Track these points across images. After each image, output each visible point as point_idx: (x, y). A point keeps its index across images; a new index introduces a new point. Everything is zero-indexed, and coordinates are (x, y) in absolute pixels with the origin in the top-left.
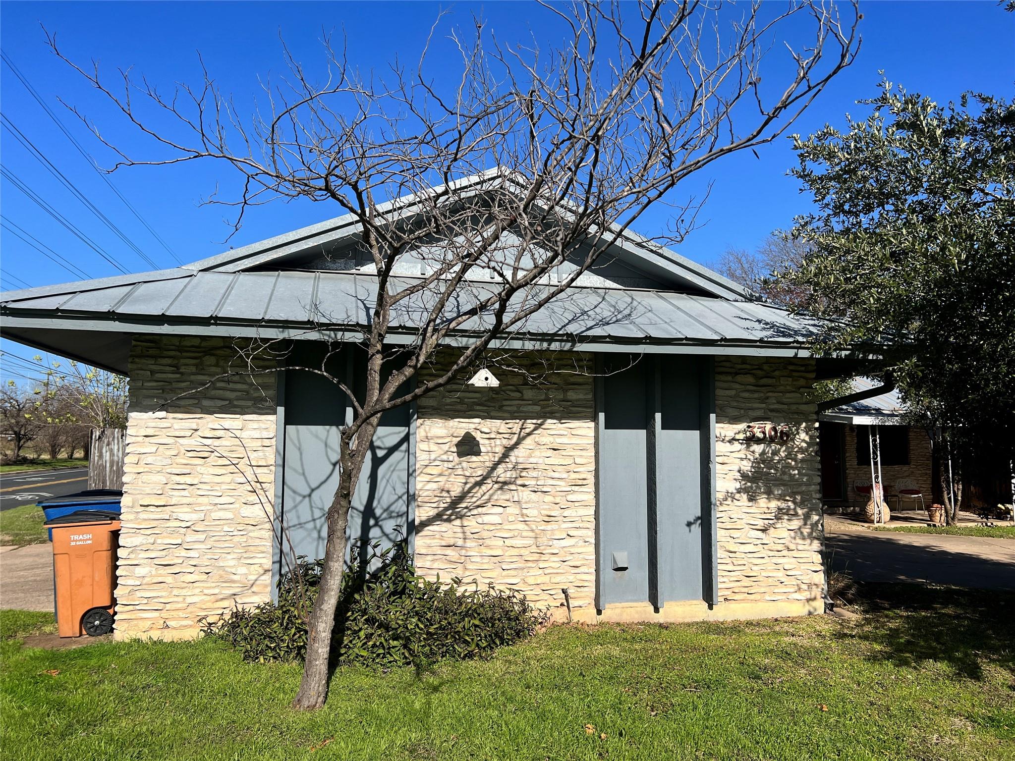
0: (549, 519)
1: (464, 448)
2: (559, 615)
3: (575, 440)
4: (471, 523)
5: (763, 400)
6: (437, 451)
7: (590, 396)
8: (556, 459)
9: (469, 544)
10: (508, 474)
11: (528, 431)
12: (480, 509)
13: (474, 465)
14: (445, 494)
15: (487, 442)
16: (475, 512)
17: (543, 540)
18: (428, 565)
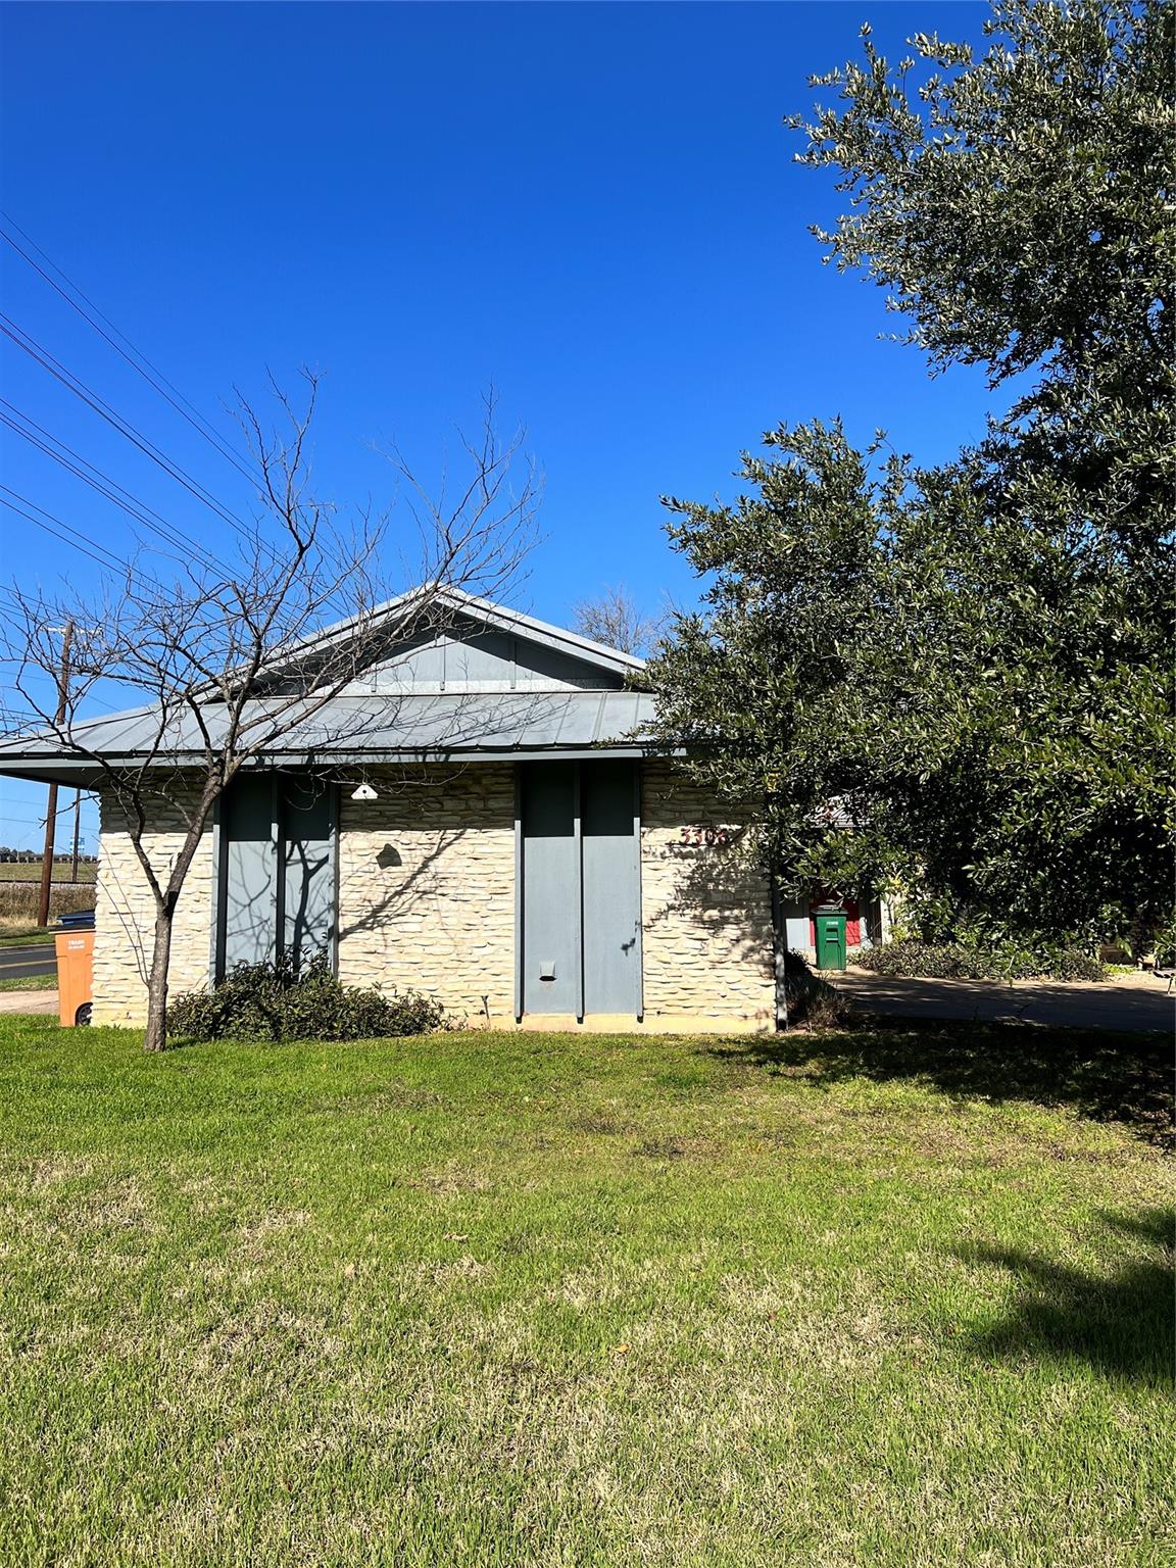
0: (469, 928)
1: (382, 860)
2: (476, 1022)
3: (495, 849)
4: (392, 931)
5: (698, 802)
6: (360, 863)
7: (512, 805)
8: (476, 868)
9: (389, 951)
10: (428, 884)
11: (447, 841)
12: (400, 919)
13: (393, 876)
14: (366, 903)
15: (407, 852)
16: (395, 920)
17: (464, 949)
18: (351, 970)
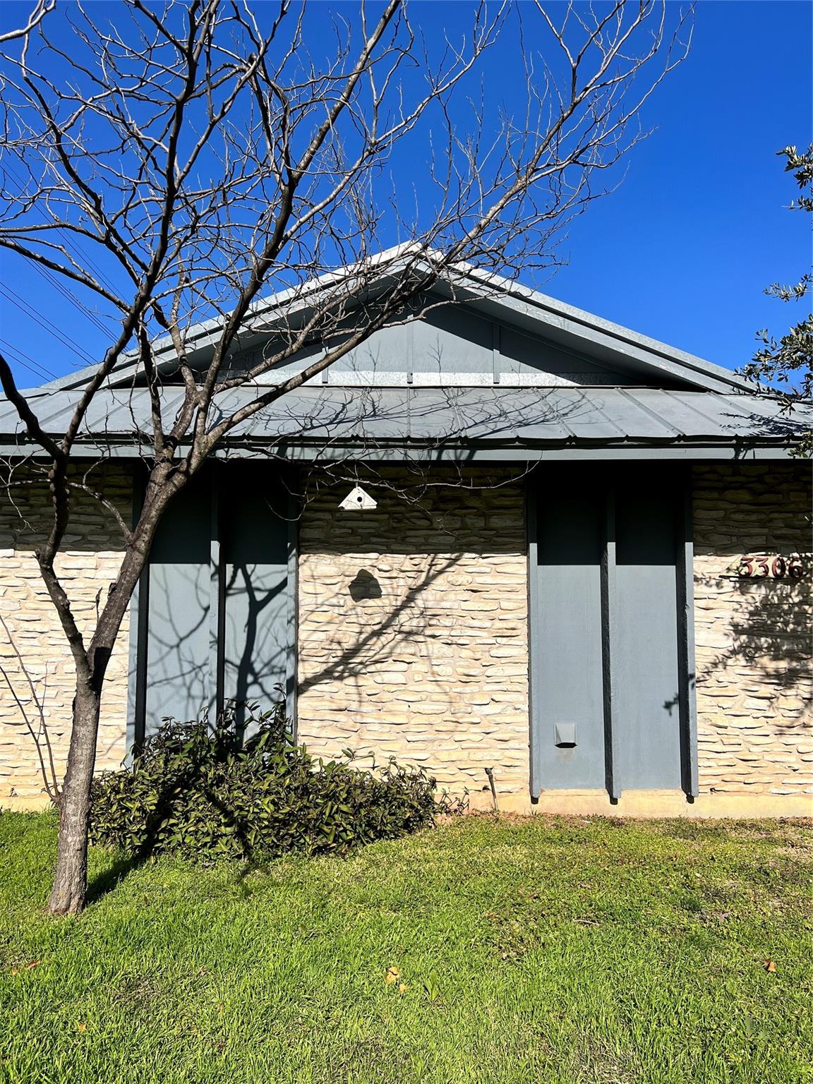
0: (467, 679)
1: (356, 590)
2: (481, 802)
3: (501, 579)
4: (367, 682)
5: (762, 524)
6: (326, 594)
7: (521, 523)
8: (475, 603)
9: (366, 708)
10: (415, 622)
11: (439, 568)
12: (378, 665)
13: (369, 611)
14: (335, 646)
15: (387, 581)
16: (370, 669)
17: (461, 706)
18: (314, 732)
